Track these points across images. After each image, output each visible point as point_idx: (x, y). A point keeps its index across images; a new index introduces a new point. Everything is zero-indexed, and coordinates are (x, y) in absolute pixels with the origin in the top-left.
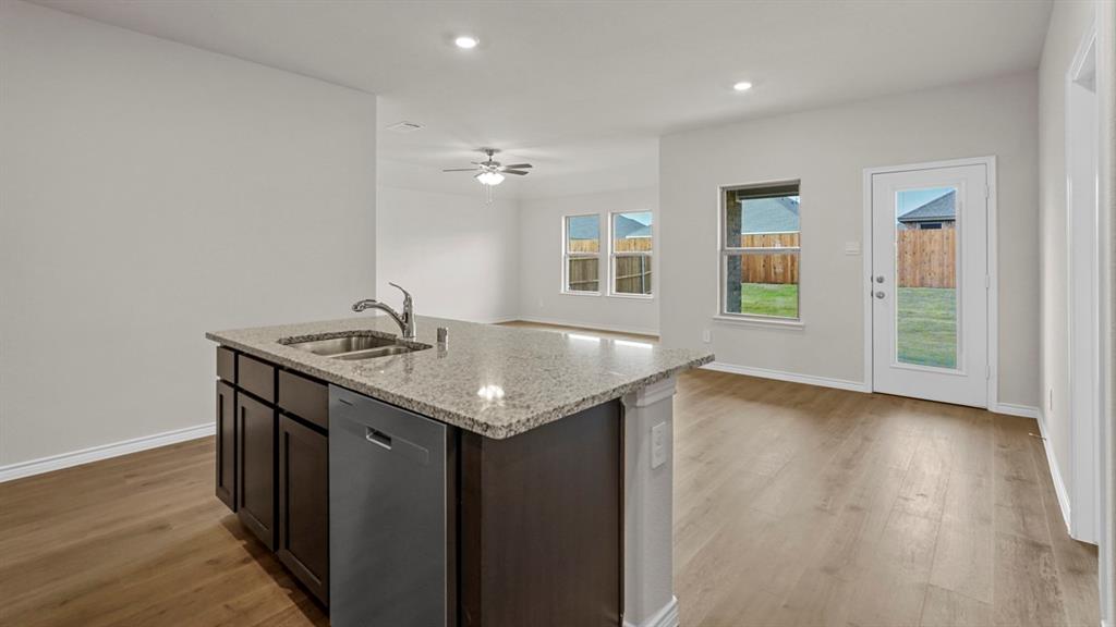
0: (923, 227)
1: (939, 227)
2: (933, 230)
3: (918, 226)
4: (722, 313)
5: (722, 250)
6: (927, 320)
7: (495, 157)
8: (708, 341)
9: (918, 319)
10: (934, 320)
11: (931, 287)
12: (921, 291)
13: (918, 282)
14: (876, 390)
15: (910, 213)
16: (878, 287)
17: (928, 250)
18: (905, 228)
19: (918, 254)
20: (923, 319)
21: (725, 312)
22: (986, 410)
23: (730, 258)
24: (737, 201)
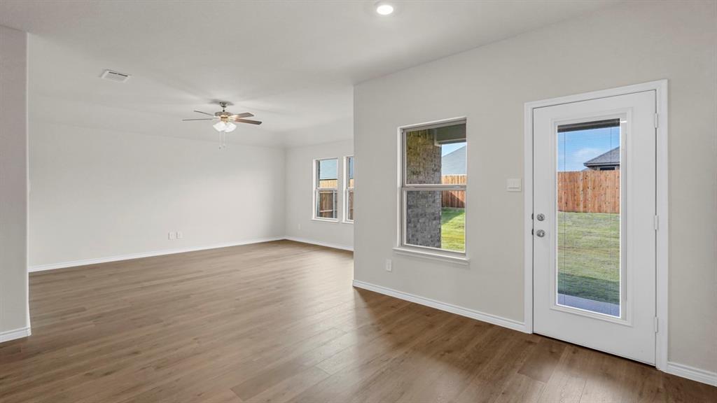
0: (601, 169)
1: (614, 169)
2: (608, 171)
3: (598, 168)
4: (402, 245)
5: (403, 186)
6: (603, 238)
7: (228, 109)
8: (390, 270)
9: (596, 238)
10: (607, 239)
11: (606, 212)
12: (599, 215)
13: (596, 210)
14: (536, 331)
15: (593, 160)
16: (539, 226)
17: (604, 185)
18: (589, 170)
19: (597, 189)
20: (599, 238)
21: (405, 243)
22: (654, 367)
23: (409, 193)
24: (436, 145)
